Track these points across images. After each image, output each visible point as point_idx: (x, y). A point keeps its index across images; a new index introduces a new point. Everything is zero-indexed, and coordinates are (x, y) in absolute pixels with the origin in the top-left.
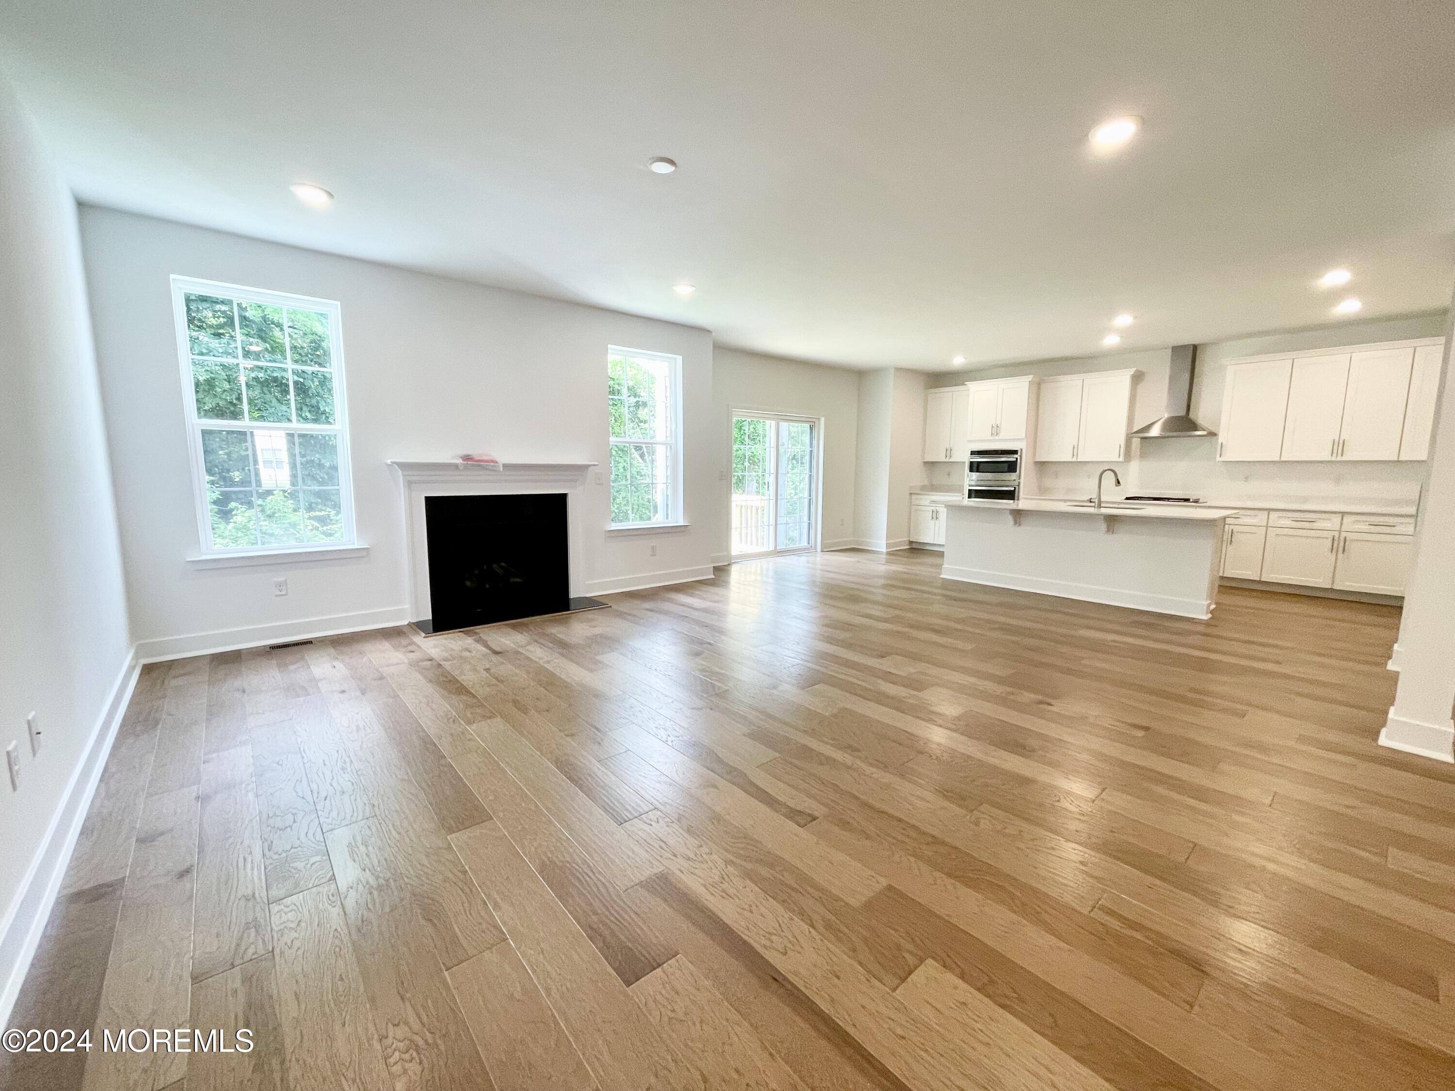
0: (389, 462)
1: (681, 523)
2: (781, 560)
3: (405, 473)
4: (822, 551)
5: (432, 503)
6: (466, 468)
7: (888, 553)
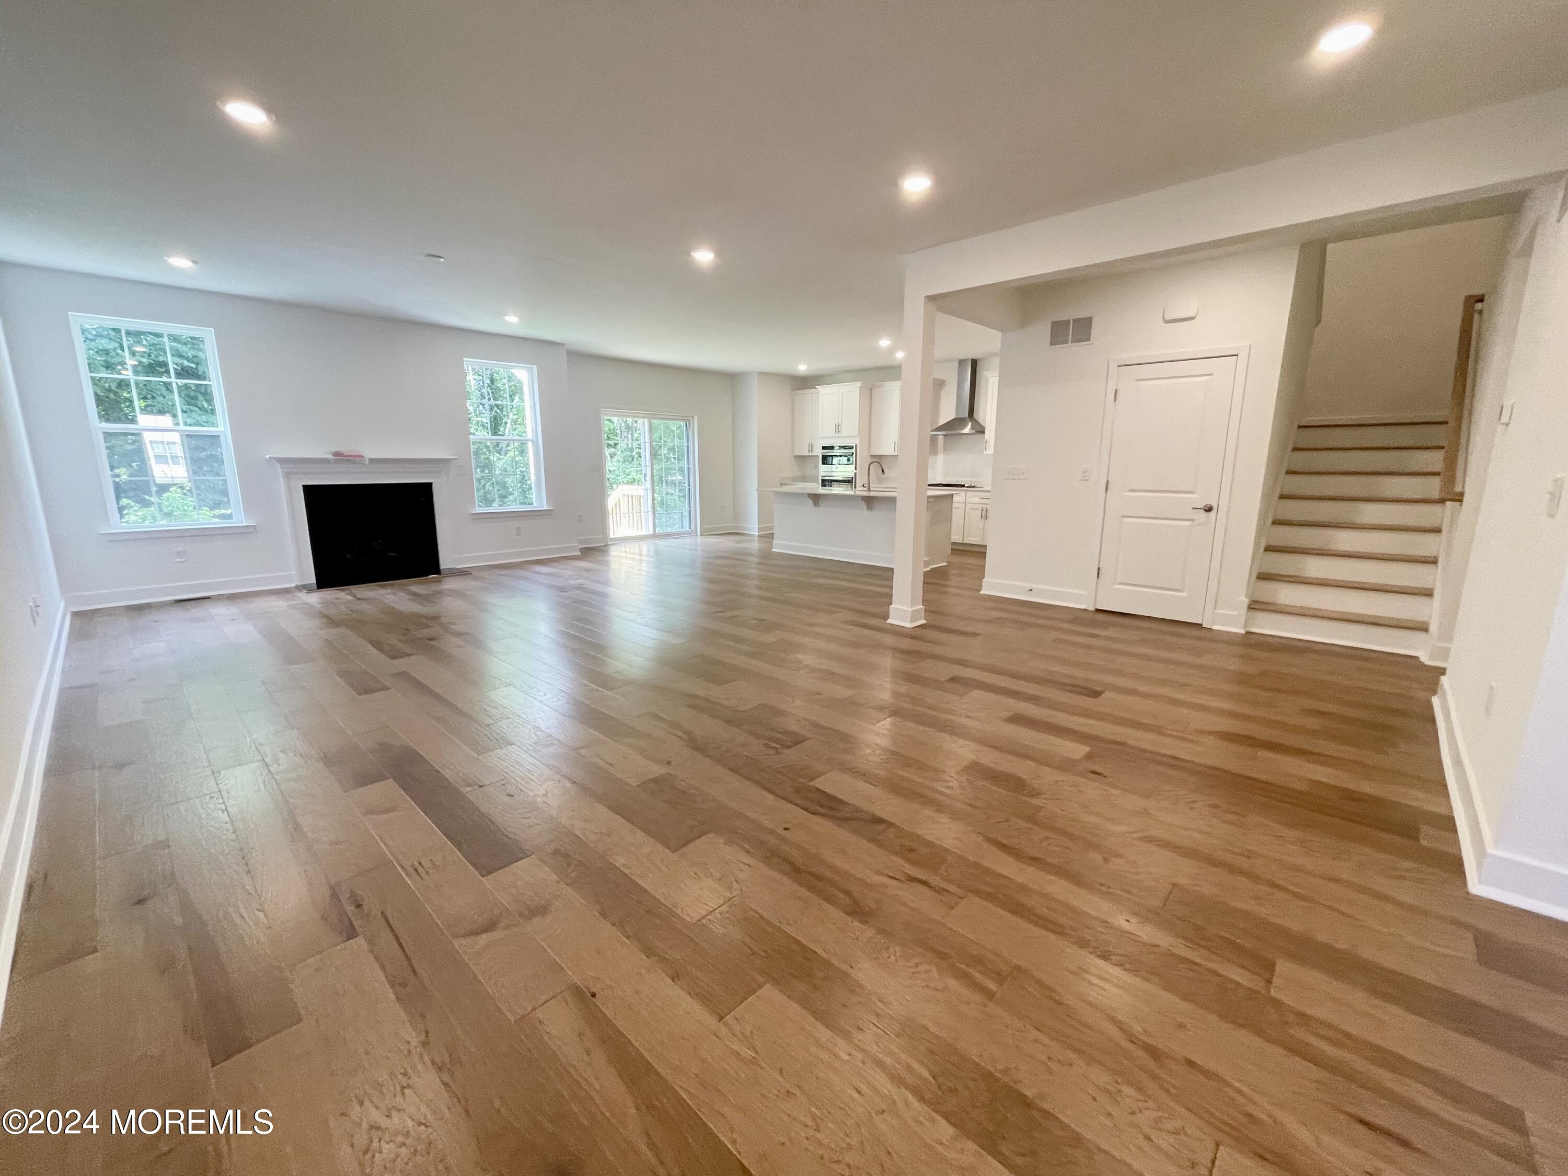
0: (267, 457)
1: (545, 508)
2: (659, 542)
3: (284, 466)
4: (701, 535)
5: (311, 492)
6: (336, 461)
7: (760, 536)
